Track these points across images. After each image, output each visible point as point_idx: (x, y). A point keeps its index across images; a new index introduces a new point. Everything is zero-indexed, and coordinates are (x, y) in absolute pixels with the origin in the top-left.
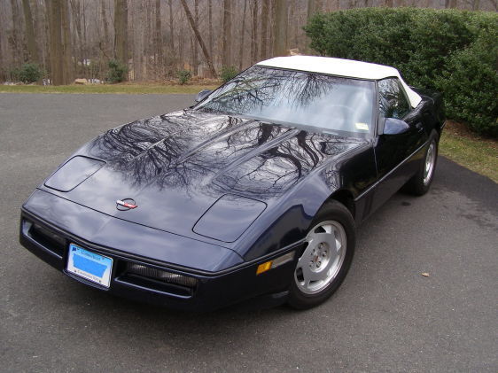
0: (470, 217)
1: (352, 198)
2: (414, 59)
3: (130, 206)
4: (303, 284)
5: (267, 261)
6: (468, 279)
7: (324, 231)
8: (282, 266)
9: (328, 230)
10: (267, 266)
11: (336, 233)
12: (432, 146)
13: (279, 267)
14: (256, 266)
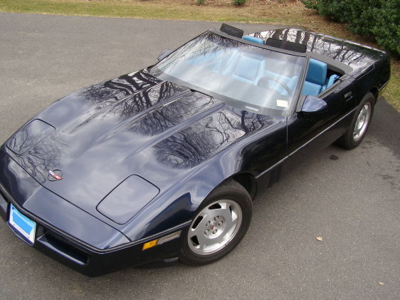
0: (386, 177)
1: (253, 176)
2: (385, 7)
3: (57, 177)
4: (198, 247)
5: (155, 239)
6: (356, 248)
7: (220, 207)
8: (168, 242)
9: (224, 206)
10: (153, 244)
11: (231, 208)
12: (366, 107)
13: (165, 243)
14: (142, 245)
